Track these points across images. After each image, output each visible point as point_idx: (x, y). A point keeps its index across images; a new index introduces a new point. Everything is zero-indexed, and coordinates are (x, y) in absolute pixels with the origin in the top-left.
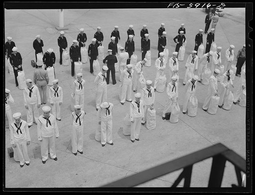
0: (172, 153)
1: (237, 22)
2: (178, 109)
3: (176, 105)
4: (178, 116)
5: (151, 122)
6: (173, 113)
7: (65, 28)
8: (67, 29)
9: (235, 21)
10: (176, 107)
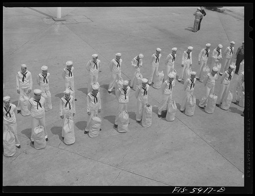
0: (167, 153)
1: (238, 18)
2: (175, 107)
3: (173, 103)
4: (174, 114)
5: (147, 119)
6: (169, 111)
7: (62, 19)
8: (65, 20)
9: (235, 17)
10: (173, 106)
